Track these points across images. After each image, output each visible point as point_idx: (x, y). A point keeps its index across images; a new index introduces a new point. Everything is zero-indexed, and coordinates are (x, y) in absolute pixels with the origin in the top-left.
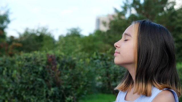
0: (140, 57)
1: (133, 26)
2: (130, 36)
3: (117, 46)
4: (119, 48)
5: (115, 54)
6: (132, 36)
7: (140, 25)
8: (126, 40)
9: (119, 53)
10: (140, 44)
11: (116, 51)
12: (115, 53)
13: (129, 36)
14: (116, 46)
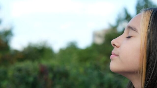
0: (150, 66)
1: (142, 16)
2: (136, 31)
3: (116, 44)
4: (118, 47)
5: (112, 57)
6: (139, 32)
7: (153, 15)
8: (129, 37)
9: (118, 56)
10: (151, 44)
11: (113, 52)
12: (112, 54)
13: (134, 31)
14: (114, 45)
